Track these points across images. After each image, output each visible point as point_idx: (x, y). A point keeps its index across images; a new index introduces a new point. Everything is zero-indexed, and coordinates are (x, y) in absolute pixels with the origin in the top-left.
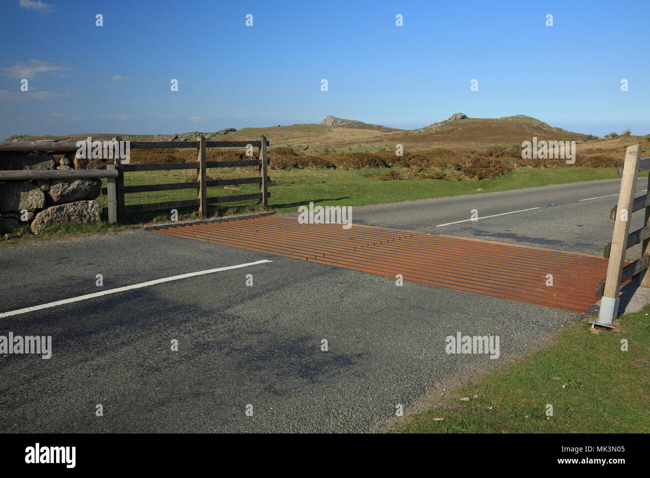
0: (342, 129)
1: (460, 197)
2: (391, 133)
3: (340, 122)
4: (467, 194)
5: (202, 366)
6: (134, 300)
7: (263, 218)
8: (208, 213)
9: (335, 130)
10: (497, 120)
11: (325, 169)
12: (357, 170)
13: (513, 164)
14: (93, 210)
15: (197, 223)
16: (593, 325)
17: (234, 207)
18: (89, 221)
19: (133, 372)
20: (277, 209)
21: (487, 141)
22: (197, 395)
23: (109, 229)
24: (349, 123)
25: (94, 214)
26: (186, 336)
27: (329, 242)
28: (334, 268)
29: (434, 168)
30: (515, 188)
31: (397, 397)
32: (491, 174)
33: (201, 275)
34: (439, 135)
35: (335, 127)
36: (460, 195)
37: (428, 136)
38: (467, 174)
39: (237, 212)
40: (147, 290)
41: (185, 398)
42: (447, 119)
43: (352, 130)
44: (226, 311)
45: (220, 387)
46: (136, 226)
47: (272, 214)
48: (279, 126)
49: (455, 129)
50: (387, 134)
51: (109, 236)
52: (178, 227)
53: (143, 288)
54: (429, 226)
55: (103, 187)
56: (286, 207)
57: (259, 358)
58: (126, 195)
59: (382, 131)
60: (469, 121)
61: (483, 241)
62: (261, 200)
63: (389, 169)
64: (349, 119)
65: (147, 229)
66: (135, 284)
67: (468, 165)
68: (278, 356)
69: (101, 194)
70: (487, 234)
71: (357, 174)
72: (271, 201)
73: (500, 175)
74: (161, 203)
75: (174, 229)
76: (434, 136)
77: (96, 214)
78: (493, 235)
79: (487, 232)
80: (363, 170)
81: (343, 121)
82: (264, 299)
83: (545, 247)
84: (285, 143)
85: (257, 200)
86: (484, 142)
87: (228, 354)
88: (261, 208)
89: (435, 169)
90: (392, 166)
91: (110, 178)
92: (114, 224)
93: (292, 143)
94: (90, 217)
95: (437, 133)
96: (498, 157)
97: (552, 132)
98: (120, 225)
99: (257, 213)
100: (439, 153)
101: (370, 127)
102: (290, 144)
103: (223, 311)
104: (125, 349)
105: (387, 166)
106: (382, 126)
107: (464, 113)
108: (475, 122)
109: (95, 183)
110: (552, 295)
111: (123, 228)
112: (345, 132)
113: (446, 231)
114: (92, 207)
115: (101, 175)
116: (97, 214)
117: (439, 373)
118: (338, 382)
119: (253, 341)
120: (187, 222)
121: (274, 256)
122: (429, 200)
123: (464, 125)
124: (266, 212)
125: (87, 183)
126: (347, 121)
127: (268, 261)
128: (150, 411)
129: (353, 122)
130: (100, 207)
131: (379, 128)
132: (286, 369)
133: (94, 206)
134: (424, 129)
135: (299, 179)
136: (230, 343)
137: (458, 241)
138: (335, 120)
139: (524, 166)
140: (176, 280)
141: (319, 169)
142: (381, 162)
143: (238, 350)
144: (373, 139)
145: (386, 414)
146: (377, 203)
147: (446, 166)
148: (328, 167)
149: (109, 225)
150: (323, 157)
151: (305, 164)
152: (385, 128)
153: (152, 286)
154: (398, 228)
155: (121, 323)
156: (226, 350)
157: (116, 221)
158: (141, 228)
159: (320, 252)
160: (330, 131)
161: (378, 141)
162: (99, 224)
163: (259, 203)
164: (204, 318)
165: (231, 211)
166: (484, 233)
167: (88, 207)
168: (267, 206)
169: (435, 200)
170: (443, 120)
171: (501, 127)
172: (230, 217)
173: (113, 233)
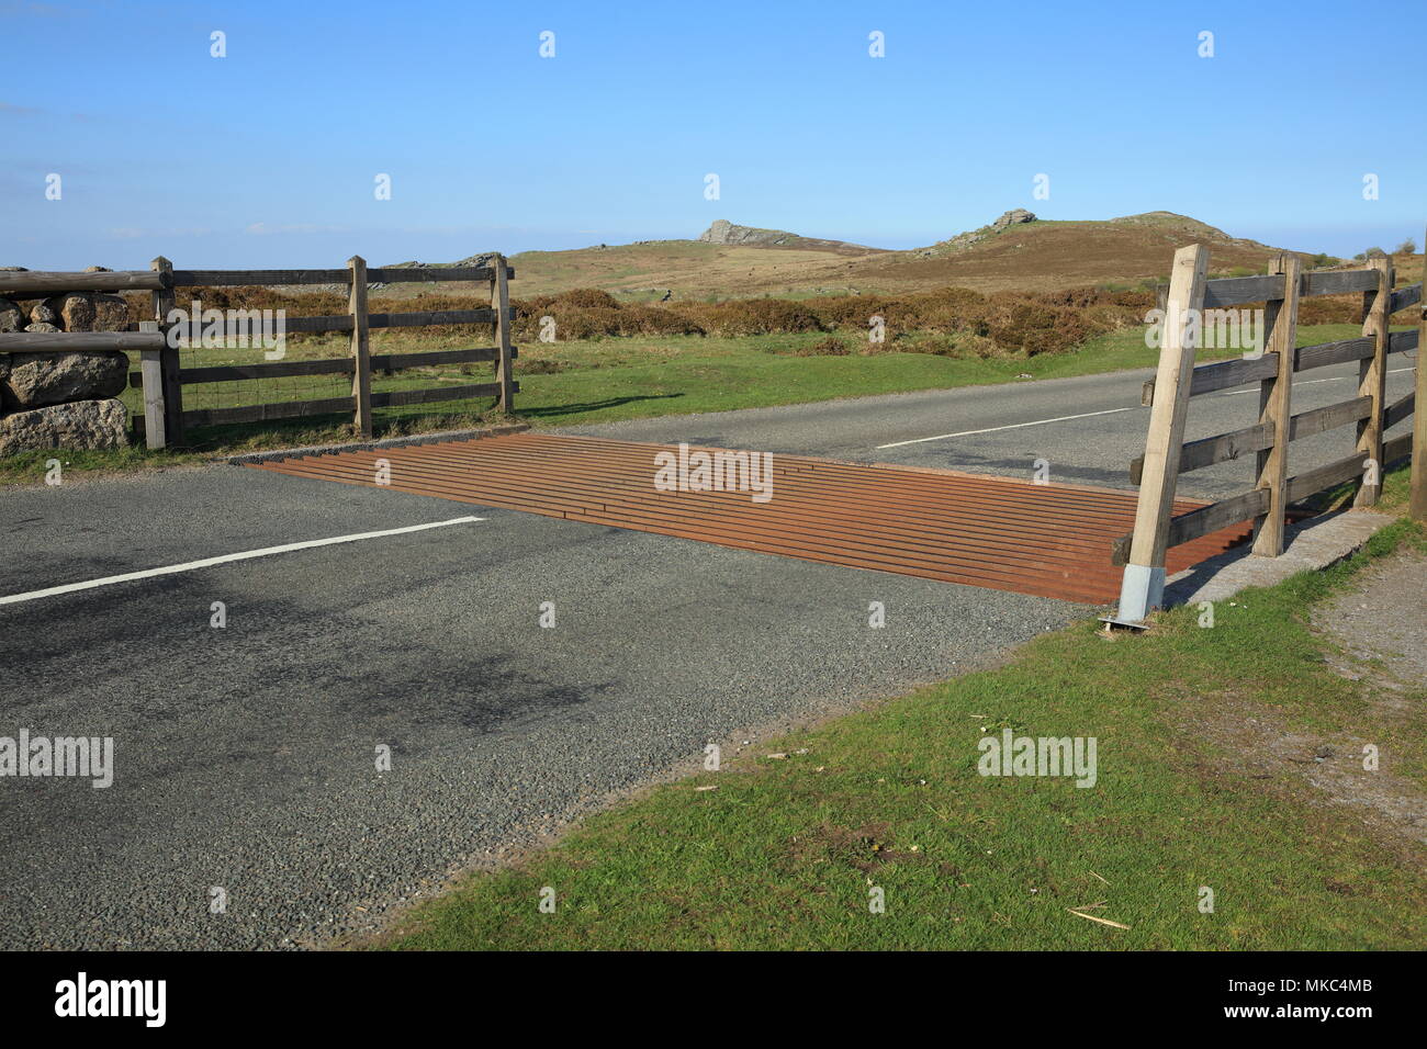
0: (747, 251)
1: (965, 390)
2: (861, 259)
3: (743, 233)
4: (981, 384)
5: (265, 708)
6: (162, 595)
7: (503, 438)
8: (377, 428)
9: (732, 253)
10: (1106, 223)
11: (680, 337)
12: (753, 339)
13: (1113, 320)
14: (110, 420)
15: (348, 450)
16: (1108, 625)
17: (436, 414)
18: (101, 445)
19: (118, 720)
20: (535, 419)
21: (1082, 274)
22: (238, 758)
23: (147, 462)
24: (765, 236)
25: (114, 430)
26: (249, 657)
27: (628, 482)
28: (615, 531)
29: (930, 331)
30: (1097, 371)
31: (642, 755)
32: (1056, 342)
33: (319, 547)
34: (972, 261)
35: (732, 247)
36: (964, 386)
37: (947, 265)
38: (1003, 342)
39: (443, 425)
40: (194, 577)
41: (211, 764)
42: (991, 224)
43: (772, 252)
44: (349, 613)
45: (288, 744)
46: (209, 455)
47: (523, 429)
48: (604, 246)
49: (1008, 247)
50: (853, 260)
51: (148, 477)
52: (305, 458)
53: (187, 572)
54: (861, 447)
55: (132, 368)
56: (557, 414)
57: (387, 694)
58: (186, 389)
59: (839, 254)
60: (1041, 226)
61: (964, 475)
62: (499, 397)
63: (825, 335)
64: (764, 228)
65: (233, 462)
66: (172, 564)
67: (1005, 323)
68: (429, 690)
69: (129, 385)
70: (983, 461)
71: (749, 347)
72: (520, 402)
73: (1077, 343)
74: (266, 406)
75: (297, 461)
76: (960, 263)
77: (117, 430)
78: (992, 464)
79: (983, 458)
80: (768, 338)
81: (751, 232)
82: (439, 589)
83: (1095, 485)
84: (617, 285)
85: (488, 400)
86: (1075, 275)
87: (325, 687)
88: (499, 417)
89: (932, 334)
90: (836, 328)
91: (146, 349)
92: (159, 451)
93: (634, 285)
94: (104, 436)
95: (967, 256)
96: (1084, 305)
97: (1233, 250)
98: (172, 455)
99: (488, 428)
100: (951, 298)
101: (814, 244)
102: (629, 286)
103: (343, 612)
104: (114, 681)
105: (822, 329)
106: (842, 243)
107: (1030, 210)
108: (1055, 229)
109: (114, 362)
110: (1061, 574)
111: (179, 459)
112: (755, 258)
113: (891, 457)
114: (108, 415)
115: (125, 343)
116: (119, 429)
117: (747, 714)
118: (533, 731)
119: (388, 663)
120: (326, 447)
121: (492, 509)
122: (891, 398)
123: (1029, 236)
124: (509, 425)
125: (95, 361)
126: (761, 232)
127: (476, 519)
128: (135, 786)
129: (774, 234)
130: (126, 414)
131: (835, 246)
132: (439, 712)
133: (113, 412)
134: (938, 246)
135: (613, 358)
136: (337, 668)
137: (910, 475)
138: (733, 231)
139: (1138, 324)
140: (261, 557)
141: (667, 337)
142: (809, 320)
143: (350, 679)
144: (821, 273)
145: (607, 784)
146: (767, 405)
147: (956, 327)
148: (688, 333)
149: (149, 454)
150: (679, 310)
151: (634, 327)
152: (849, 247)
153: (208, 568)
154: (789, 453)
155: (119, 635)
156: (325, 679)
157: (163, 445)
158: (222, 461)
159: (597, 500)
160: (721, 255)
161: (831, 277)
162: (126, 452)
163: (494, 406)
164: (298, 625)
165: (428, 422)
166: (974, 460)
167: (99, 413)
168: (512, 412)
169: (904, 397)
170: (982, 227)
171: (1114, 240)
172: (426, 435)
173: (154, 471)
